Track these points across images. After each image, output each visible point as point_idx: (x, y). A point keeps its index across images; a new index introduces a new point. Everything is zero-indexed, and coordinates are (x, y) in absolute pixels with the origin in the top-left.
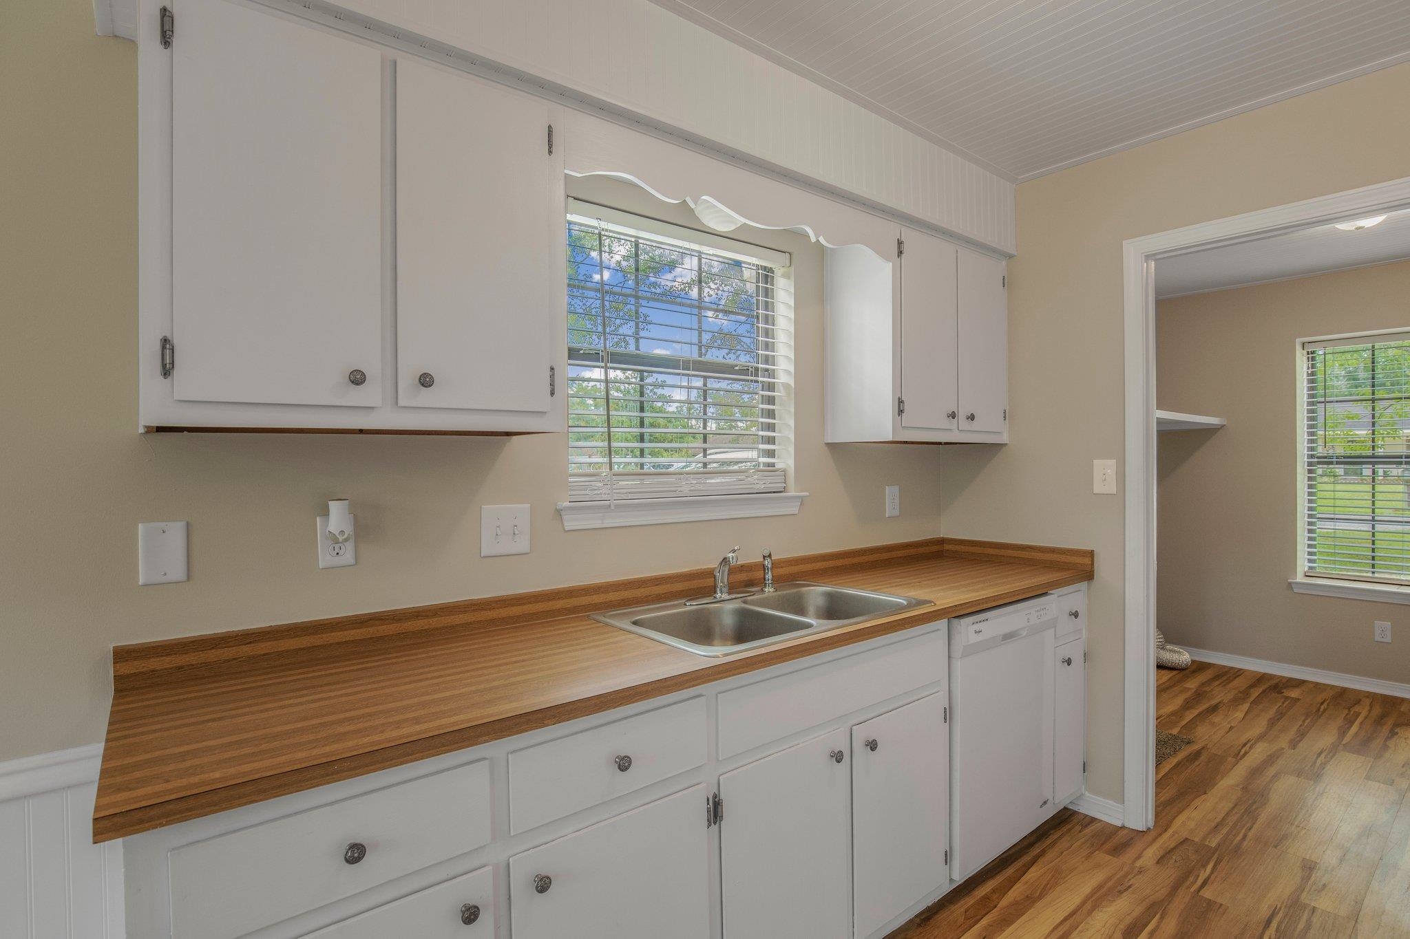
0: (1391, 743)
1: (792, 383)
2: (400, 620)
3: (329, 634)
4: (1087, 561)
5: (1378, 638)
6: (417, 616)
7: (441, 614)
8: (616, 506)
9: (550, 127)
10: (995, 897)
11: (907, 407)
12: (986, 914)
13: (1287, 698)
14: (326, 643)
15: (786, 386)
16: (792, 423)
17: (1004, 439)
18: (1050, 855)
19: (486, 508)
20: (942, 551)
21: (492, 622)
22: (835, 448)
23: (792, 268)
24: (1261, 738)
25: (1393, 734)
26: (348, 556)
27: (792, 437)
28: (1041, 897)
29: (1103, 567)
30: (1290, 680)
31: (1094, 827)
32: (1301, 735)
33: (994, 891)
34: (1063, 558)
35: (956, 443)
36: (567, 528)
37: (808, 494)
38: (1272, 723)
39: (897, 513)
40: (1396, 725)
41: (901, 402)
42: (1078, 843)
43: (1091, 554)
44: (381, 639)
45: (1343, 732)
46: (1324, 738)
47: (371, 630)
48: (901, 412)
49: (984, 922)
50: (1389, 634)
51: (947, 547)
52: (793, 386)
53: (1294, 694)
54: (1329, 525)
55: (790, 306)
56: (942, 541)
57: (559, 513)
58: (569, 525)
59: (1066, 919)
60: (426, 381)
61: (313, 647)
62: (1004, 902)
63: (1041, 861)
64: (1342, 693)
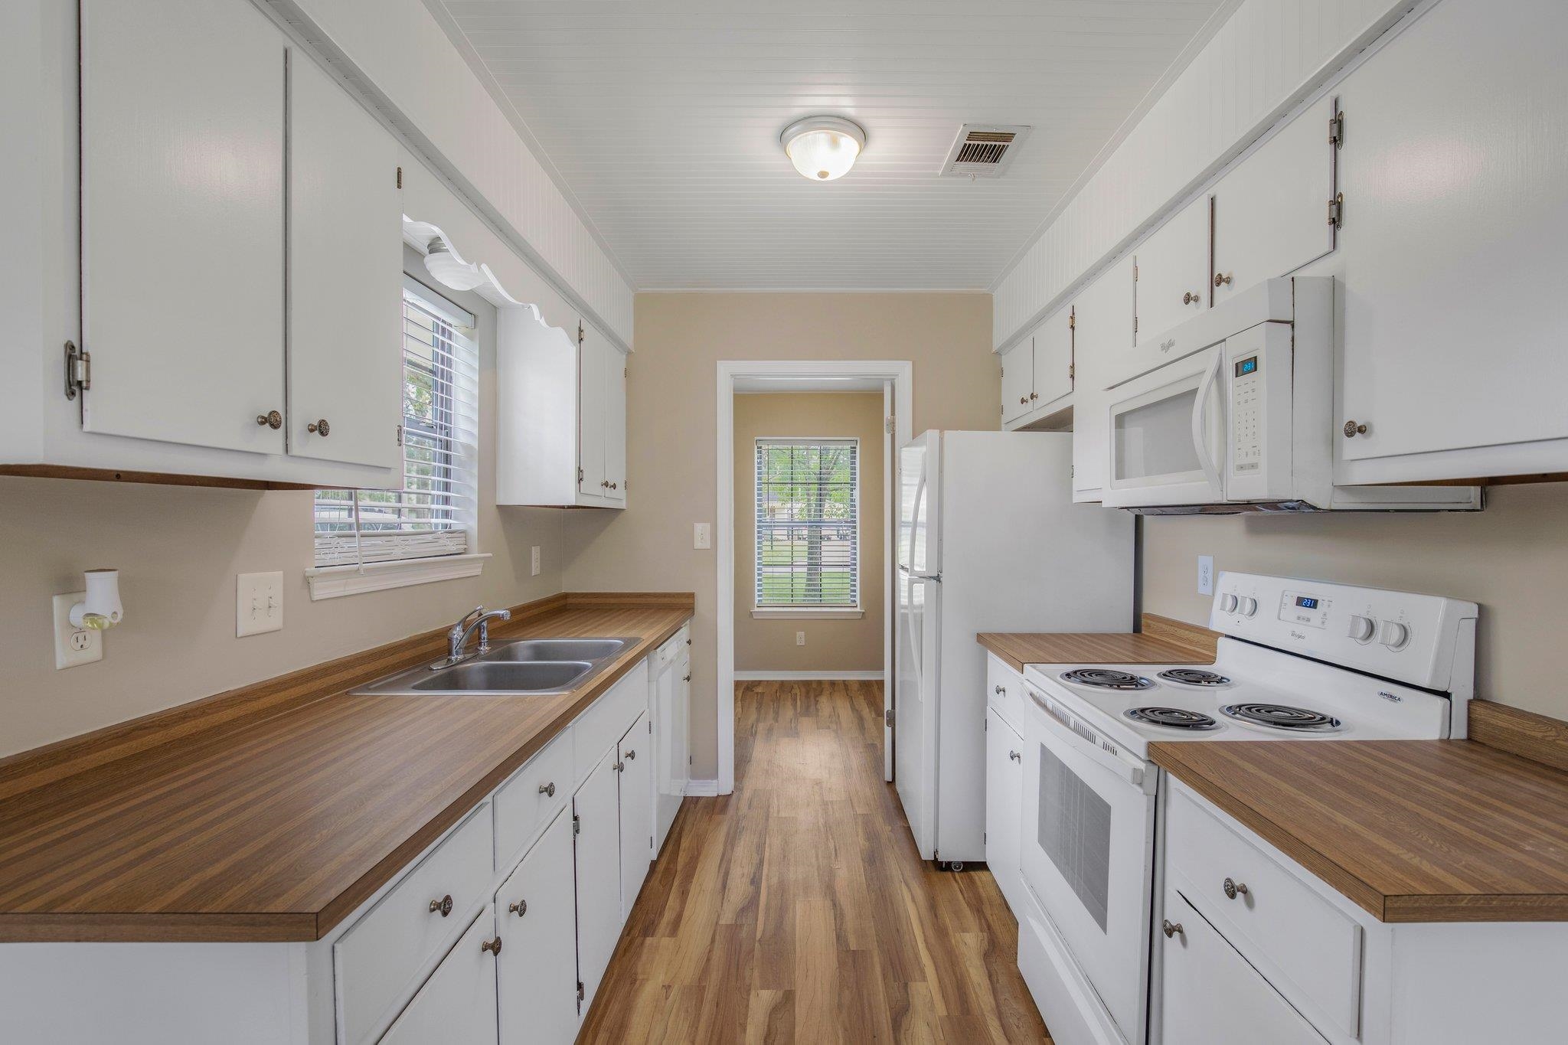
0: (819, 707)
1: (475, 445)
2: (165, 725)
3: (84, 758)
4: (690, 601)
5: (798, 644)
6: (184, 718)
7: (210, 711)
8: (366, 570)
9: (399, 169)
10: (672, 866)
11: (585, 476)
12: (674, 879)
13: (757, 693)
14: (81, 771)
15: (467, 448)
16: (475, 484)
17: (623, 505)
18: (687, 828)
19: (242, 577)
20: (566, 604)
21: (257, 715)
22: (503, 509)
23: (477, 330)
24: (758, 720)
25: (817, 702)
26: (93, 650)
27: (475, 498)
28: (699, 854)
29: (701, 605)
30: (753, 682)
31: (701, 803)
32: (777, 713)
33: (668, 863)
34: (674, 601)
35: (593, 508)
36: (315, 598)
37: (491, 555)
38: (759, 709)
39: (539, 572)
40: (816, 696)
41: (580, 471)
42: (699, 815)
43: (691, 596)
44: (146, 754)
45: (795, 706)
46: (788, 712)
47: (134, 744)
48: (580, 480)
49: (676, 883)
50: (803, 639)
51: (570, 600)
52: (477, 448)
53: (759, 690)
54: (770, 569)
55: (474, 369)
56: (566, 596)
57: (307, 581)
58: (318, 594)
59: (721, 860)
60: (322, 428)
61: (65, 779)
62: (680, 867)
63: (684, 834)
64: (782, 683)
